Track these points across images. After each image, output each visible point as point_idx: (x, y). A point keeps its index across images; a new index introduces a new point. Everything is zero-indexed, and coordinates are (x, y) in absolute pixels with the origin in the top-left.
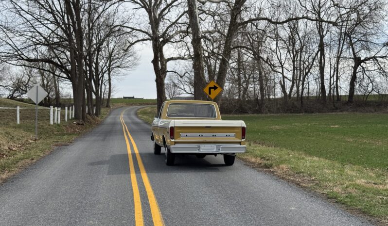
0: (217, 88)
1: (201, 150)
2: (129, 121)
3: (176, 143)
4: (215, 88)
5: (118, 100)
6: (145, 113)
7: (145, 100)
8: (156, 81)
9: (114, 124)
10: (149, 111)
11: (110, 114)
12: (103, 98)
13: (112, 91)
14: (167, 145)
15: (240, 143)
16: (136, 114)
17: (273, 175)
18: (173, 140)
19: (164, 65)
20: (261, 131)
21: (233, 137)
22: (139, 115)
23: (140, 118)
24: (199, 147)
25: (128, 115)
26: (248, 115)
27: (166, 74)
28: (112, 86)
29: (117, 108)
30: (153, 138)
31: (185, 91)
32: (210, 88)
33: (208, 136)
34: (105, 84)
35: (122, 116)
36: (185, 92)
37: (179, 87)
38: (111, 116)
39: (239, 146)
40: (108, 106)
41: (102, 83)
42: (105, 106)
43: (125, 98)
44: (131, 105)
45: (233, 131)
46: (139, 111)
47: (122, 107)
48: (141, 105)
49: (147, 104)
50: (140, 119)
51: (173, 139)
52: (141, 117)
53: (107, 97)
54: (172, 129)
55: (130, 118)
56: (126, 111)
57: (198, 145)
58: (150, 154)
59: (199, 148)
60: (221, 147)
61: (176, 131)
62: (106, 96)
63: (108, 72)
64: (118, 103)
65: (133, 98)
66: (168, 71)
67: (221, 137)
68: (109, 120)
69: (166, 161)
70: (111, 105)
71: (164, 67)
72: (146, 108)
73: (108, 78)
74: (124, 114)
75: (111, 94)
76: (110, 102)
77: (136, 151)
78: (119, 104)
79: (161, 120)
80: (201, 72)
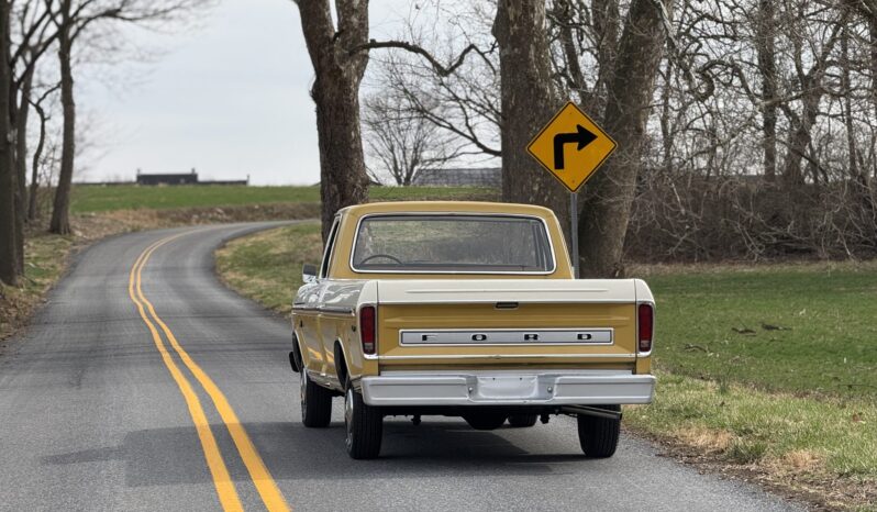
0: (592, 137)
1: (481, 395)
2: (177, 303)
3: (383, 367)
4: (583, 138)
5: (112, 193)
6: (258, 262)
7: (255, 189)
8: (317, 94)
9: (103, 319)
10: (283, 249)
11: (70, 273)
12: (35, 185)
13: (78, 146)
14: (352, 377)
15: (632, 366)
16: (212, 269)
17: (750, 482)
18: (374, 357)
19: (354, 11)
20: (860, 347)
21: (604, 343)
22: (230, 276)
23: (234, 290)
24: (473, 383)
25: (171, 271)
26: (815, 268)
27: (367, 57)
28: (79, 120)
29: (108, 238)
30: (296, 362)
31: (474, 140)
32: (560, 140)
33: (506, 341)
34: (40, 110)
35: (136, 280)
36: (474, 148)
37: (438, 122)
38: (80, 282)
39: (627, 376)
40: (58, 227)
41: (26, 100)
42: (46, 225)
43: (145, 179)
44: (186, 219)
45: (603, 318)
46: (226, 253)
47: (135, 230)
48: (239, 217)
49: (271, 214)
50: (235, 294)
51: (372, 352)
52: (240, 285)
53: (55, 181)
54: (369, 313)
55: (183, 291)
56: (157, 253)
57: (471, 373)
58: (286, 429)
59: (472, 386)
60: (558, 379)
61: (384, 321)
62: (50, 175)
63: (57, 43)
64: (113, 208)
65: (191, 178)
66: (375, 44)
67: (557, 342)
68: (74, 297)
69: (349, 441)
70: (73, 219)
71: (355, 20)
72: (261, 238)
73: (58, 77)
74: (145, 270)
75: (78, 162)
76: (73, 203)
77: (229, 417)
78: (119, 214)
79: (328, 283)
80: (532, 52)
